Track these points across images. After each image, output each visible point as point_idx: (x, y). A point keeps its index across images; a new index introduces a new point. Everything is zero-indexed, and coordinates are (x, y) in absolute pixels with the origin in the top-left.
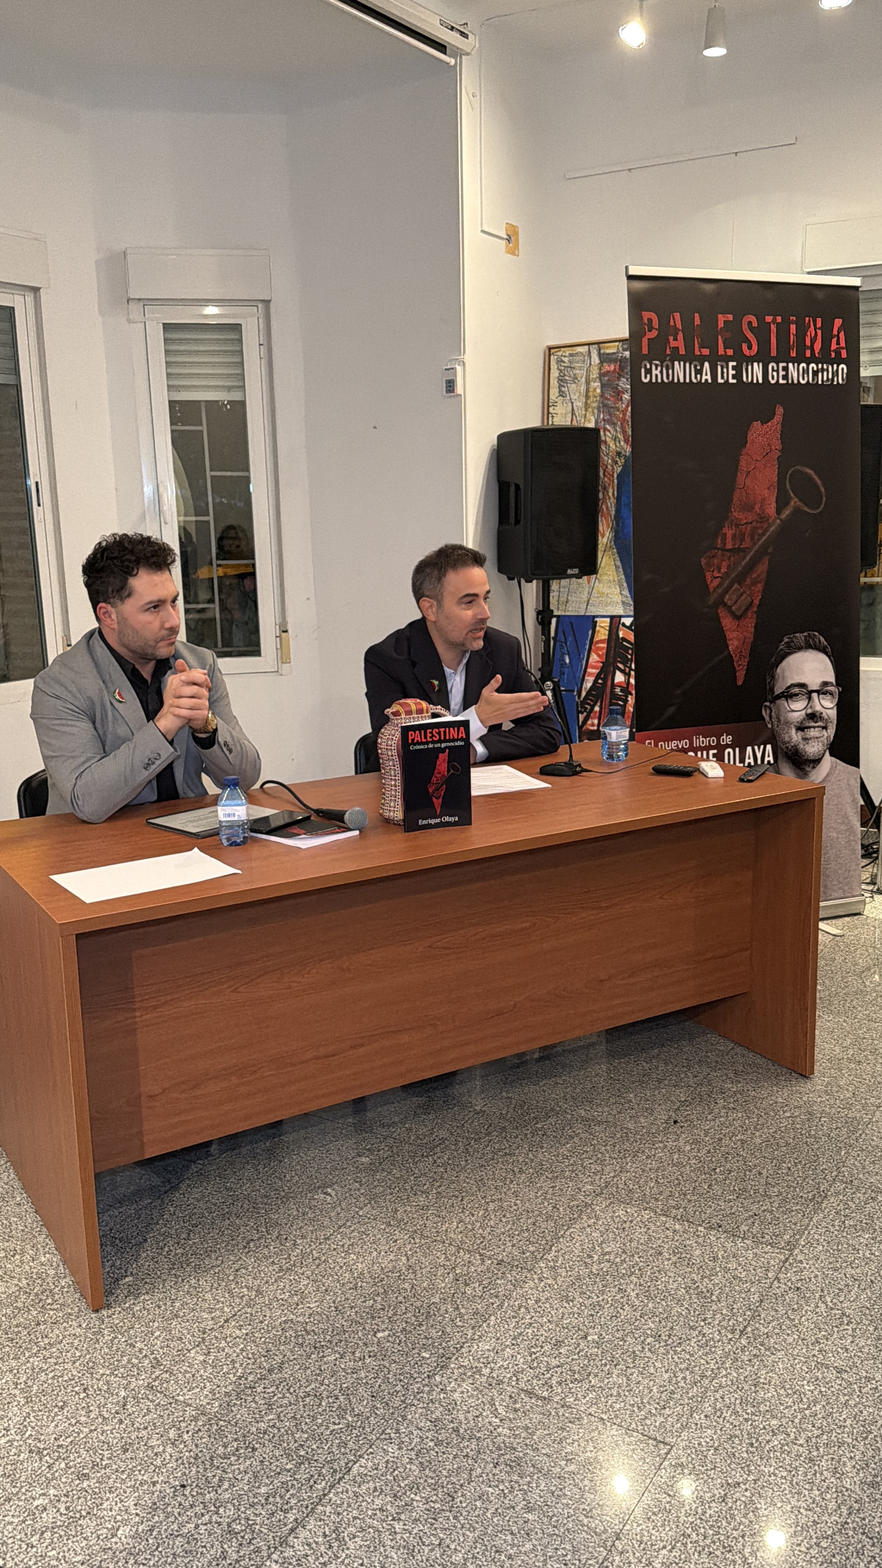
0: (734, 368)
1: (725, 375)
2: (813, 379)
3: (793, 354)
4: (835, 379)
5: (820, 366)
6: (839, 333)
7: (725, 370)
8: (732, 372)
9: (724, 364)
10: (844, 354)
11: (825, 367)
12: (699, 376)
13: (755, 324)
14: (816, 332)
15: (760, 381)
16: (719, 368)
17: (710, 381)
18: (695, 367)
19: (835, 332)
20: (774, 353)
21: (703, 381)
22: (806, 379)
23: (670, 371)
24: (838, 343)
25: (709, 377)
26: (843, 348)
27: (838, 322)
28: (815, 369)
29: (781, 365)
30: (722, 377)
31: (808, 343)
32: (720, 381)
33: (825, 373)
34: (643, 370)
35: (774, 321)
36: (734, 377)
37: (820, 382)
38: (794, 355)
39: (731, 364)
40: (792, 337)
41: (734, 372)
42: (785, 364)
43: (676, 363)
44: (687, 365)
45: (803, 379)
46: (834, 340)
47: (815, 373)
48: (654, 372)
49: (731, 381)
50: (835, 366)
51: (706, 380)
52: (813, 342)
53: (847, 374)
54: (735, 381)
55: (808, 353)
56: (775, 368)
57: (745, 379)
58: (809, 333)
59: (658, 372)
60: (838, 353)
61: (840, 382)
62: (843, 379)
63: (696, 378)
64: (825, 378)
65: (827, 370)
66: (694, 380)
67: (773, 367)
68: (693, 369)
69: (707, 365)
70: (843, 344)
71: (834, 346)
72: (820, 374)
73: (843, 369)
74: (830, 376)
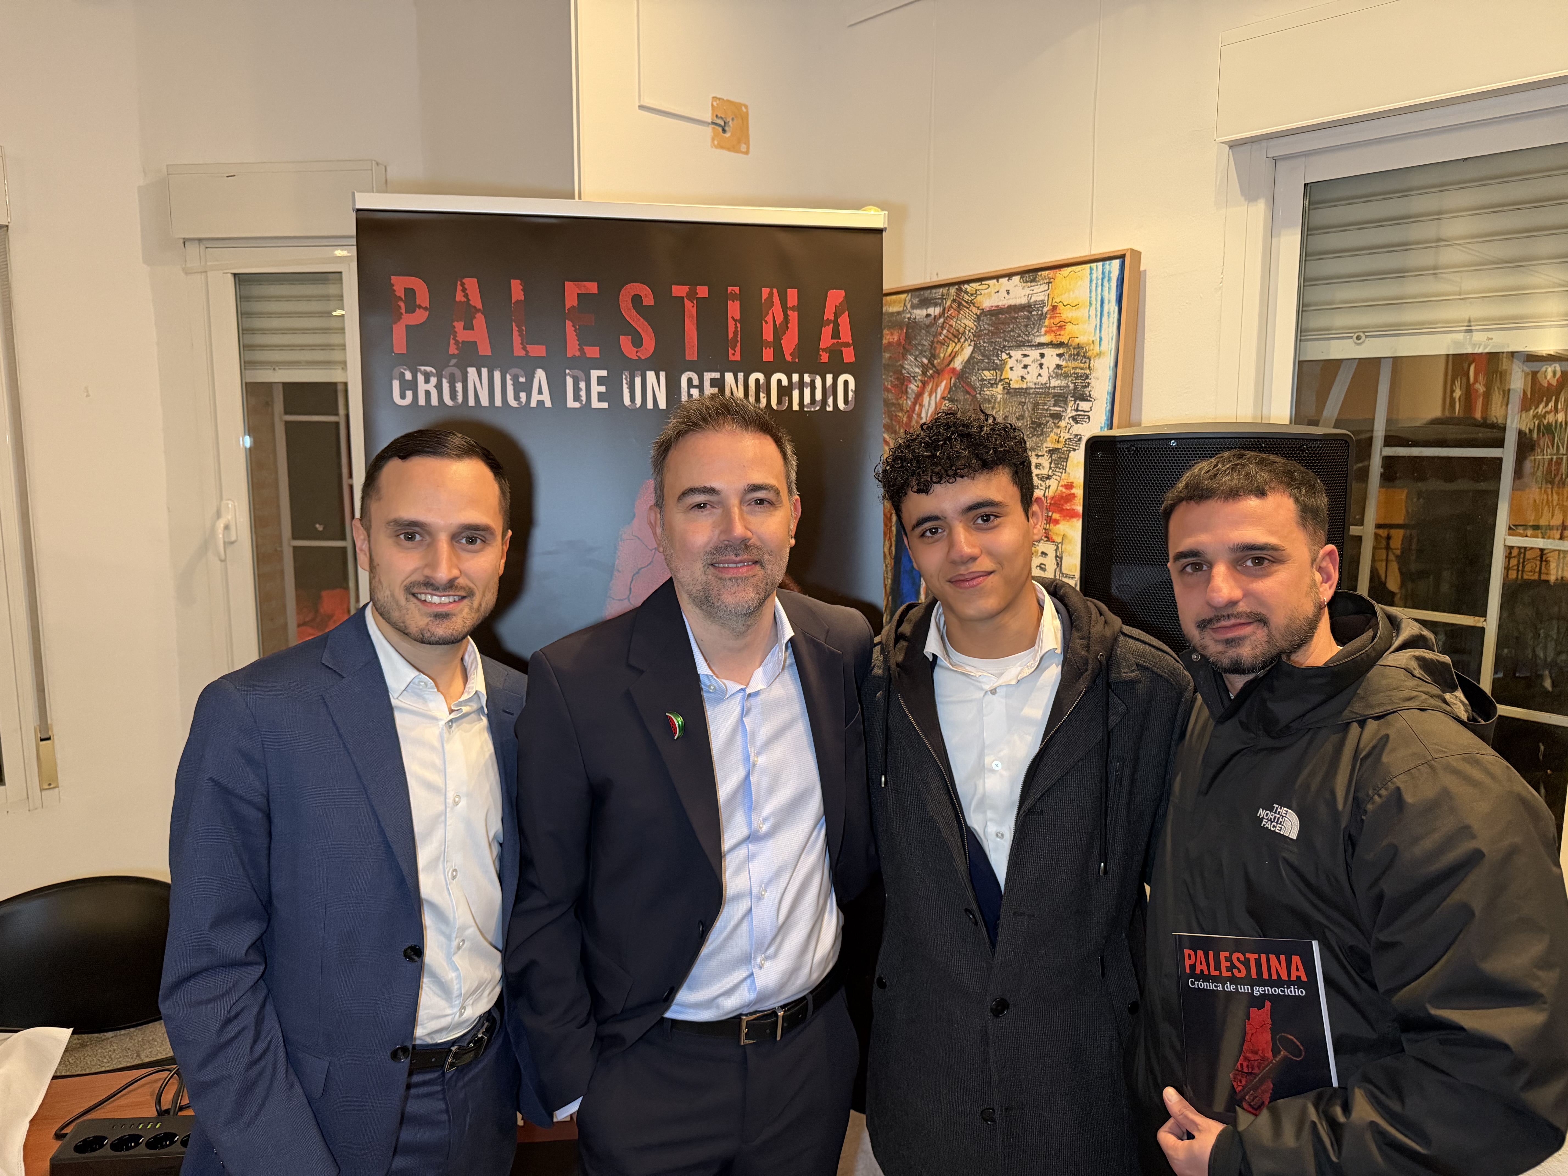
0: (601, 381)
1: (583, 394)
2: (780, 402)
3: (735, 355)
4: (830, 401)
5: (795, 377)
6: (836, 316)
7: (582, 385)
8: (596, 389)
9: (580, 374)
10: (849, 356)
11: (807, 378)
12: (523, 395)
13: (648, 300)
14: (786, 316)
15: (662, 405)
16: (569, 381)
17: (548, 404)
18: (515, 379)
19: (829, 314)
20: (691, 353)
21: (533, 404)
23: (459, 386)
24: (836, 334)
25: (546, 398)
26: (847, 345)
27: (836, 297)
28: (785, 382)
29: (708, 376)
30: (577, 398)
31: (768, 335)
32: (571, 404)
33: (807, 392)
34: (396, 384)
35: (692, 295)
36: (601, 397)
37: (796, 407)
38: (737, 358)
39: (595, 374)
40: (731, 323)
41: (603, 389)
42: (716, 375)
43: (472, 371)
44: (497, 375)
46: (827, 331)
47: (785, 391)
48: (422, 386)
49: (595, 404)
50: (829, 378)
51: (541, 403)
52: (779, 333)
53: (856, 392)
54: (605, 405)
55: (768, 355)
56: (696, 382)
57: (627, 401)
58: (769, 318)
59: (431, 387)
60: (835, 353)
61: (841, 405)
62: (846, 402)
63: (517, 398)
64: (807, 400)
65: (812, 384)
66: (513, 403)
67: (690, 380)
68: (509, 382)
69: (540, 374)
70: (846, 335)
71: (826, 340)
72: (796, 394)
73: (846, 383)
74: (819, 396)
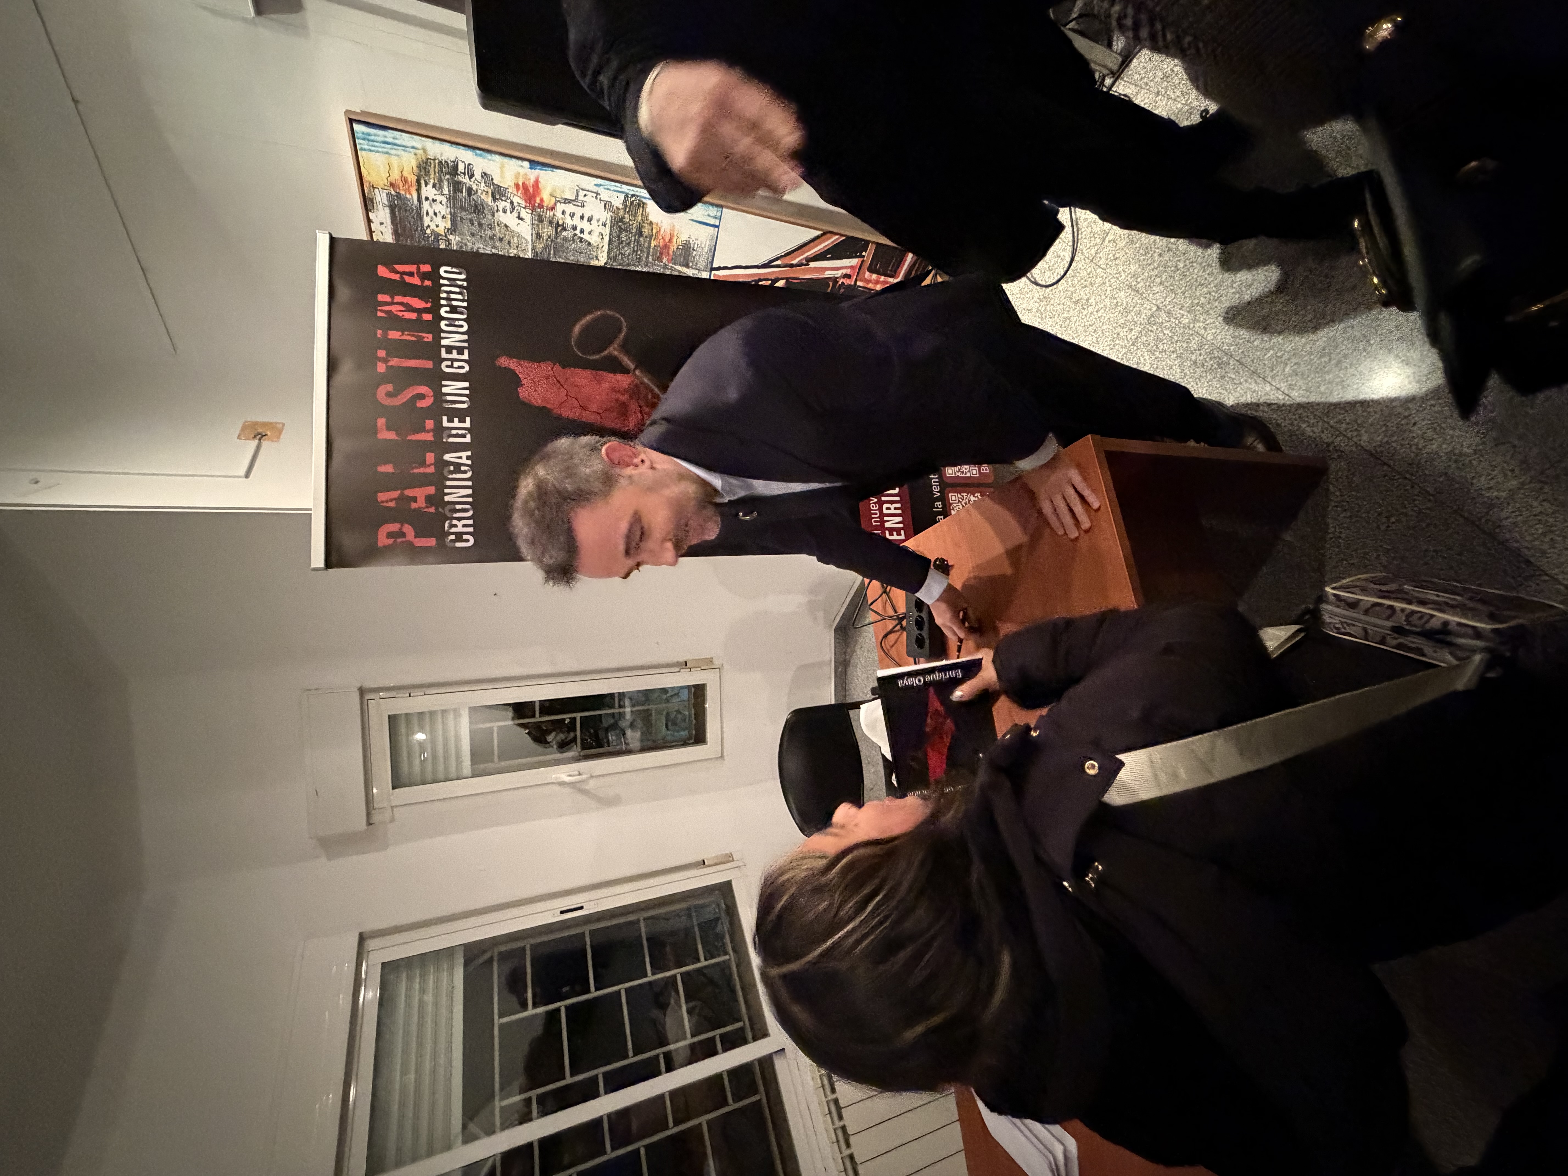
0: (451, 421)
1: (460, 432)
2: (462, 313)
3: (428, 337)
4: (460, 283)
5: (443, 302)
6: (397, 273)
7: (454, 431)
8: (456, 424)
9: (446, 433)
10: (427, 268)
11: (444, 295)
12: (463, 469)
13: (388, 388)
14: (398, 303)
15: (467, 385)
16: (451, 440)
17: (468, 454)
18: (452, 471)
19: (396, 277)
20: (427, 364)
21: (469, 463)
22: (461, 323)
23: (458, 506)
24: (411, 274)
25: (464, 455)
26: (418, 268)
27: (383, 271)
28: (448, 309)
29: (444, 355)
30: (463, 436)
31: (413, 315)
32: (468, 440)
33: (453, 296)
34: (459, 544)
35: (384, 360)
36: (462, 421)
37: (465, 304)
38: (430, 335)
39: (446, 424)
40: (406, 337)
41: (457, 419)
43: (447, 497)
44: (449, 482)
45: (462, 326)
46: (408, 279)
47: (454, 310)
48: (460, 529)
49: (467, 425)
50: (442, 282)
51: (467, 459)
52: (410, 309)
53: (452, 267)
54: (468, 420)
55: (427, 317)
56: (449, 363)
57: (465, 406)
58: (400, 314)
59: (460, 524)
60: (425, 276)
61: (463, 277)
62: (460, 273)
63: (465, 472)
64: (459, 297)
65: (448, 292)
66: (469, 476)
67: (448, 366)
68: (454, 475)
69: (447, 456)
70: (410, 268)
71: (415, 280)
72: (455, 303)
73: (446, 272)
74: (457, 290)
